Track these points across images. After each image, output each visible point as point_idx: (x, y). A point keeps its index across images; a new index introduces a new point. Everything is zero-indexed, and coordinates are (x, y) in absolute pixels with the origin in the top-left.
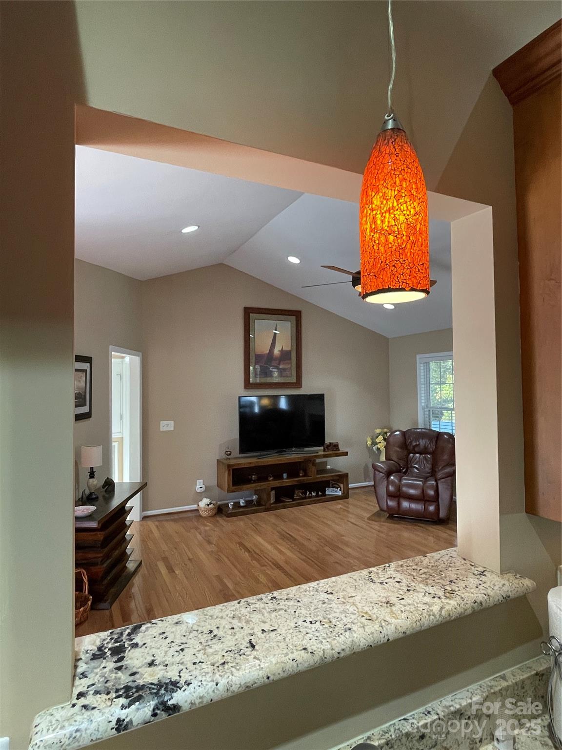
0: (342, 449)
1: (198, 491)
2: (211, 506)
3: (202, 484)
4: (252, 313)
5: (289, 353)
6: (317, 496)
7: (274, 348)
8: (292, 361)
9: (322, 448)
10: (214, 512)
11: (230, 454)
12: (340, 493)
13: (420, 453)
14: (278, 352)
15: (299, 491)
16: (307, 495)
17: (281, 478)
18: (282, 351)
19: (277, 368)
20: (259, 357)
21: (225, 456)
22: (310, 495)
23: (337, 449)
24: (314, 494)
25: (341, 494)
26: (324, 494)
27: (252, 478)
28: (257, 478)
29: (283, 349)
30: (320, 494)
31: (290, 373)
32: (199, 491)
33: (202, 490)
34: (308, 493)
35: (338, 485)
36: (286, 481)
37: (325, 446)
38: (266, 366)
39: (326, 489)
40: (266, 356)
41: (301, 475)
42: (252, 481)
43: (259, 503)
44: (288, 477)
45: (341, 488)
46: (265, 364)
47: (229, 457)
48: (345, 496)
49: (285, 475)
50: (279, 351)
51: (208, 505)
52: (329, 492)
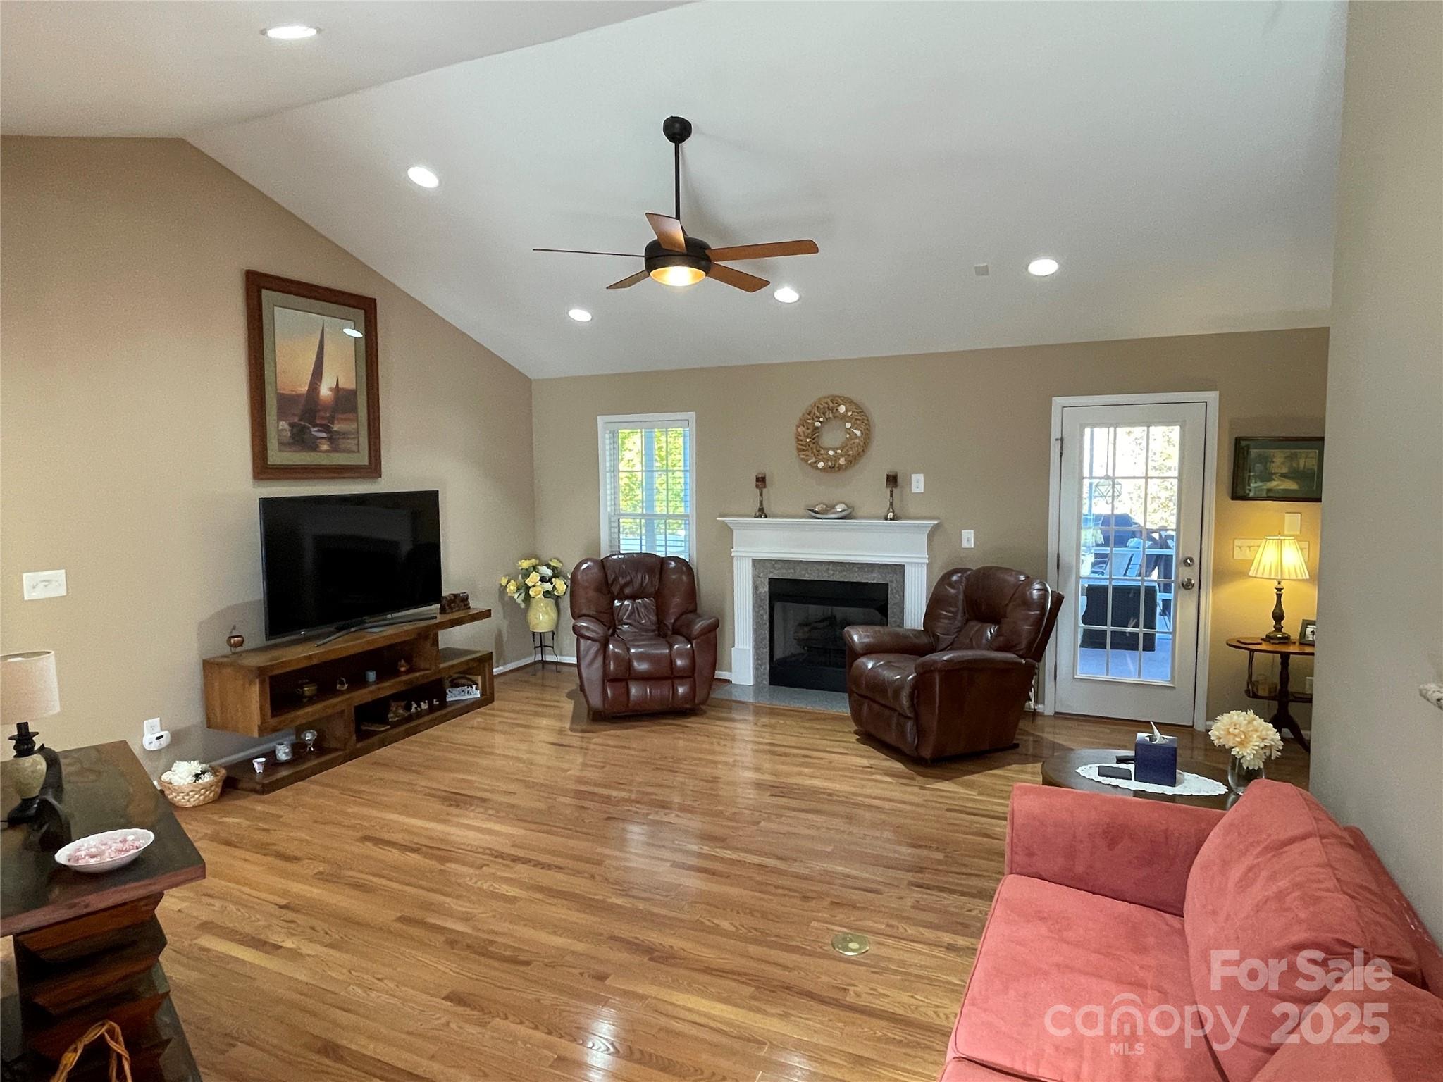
0: (476, 605)
1: (153, 748)
2: (207, 778)
3: (158, 728)
4: (267, 289)
5: (353, 394)
6: (432, 709)
7: (321, 382)
8: (360, 414)
9: (438, 606)
10: (219, 790)
11: (241, 643)
12: (477, 695)
13: (633, 597)
14: (329, 393)
15: (399, 703)
16: (413, 710)
17: (363, 683)
18: (337, 390)
19: (326, 428)
20: (286, 402)
21: (227, 650)
22: (419, 709)
23: (465, 605)
24: (424, 706)
25: (479, 696)
26: (443, 704)
27: (303, 693)
28: (315, 692)
29: (340, 386)
30: (436, 703)
31: (356, 442)
32: (155, 746)
33: (164, 742)
34: (415, 706)
35: (469, 679)
36: (374, 688)
37: (444, 601)
38: (302, 423)
39: (447, 692)
40: (303, 401)
41: (403, 669)
42: (305, 700)
43: (321, 747)
44: (380, 679)
45: (477, 684)
46: (300, 420)
47: (239, 649)
48: (487, 699)
49: (372, 676)
50: (331, 389)
51: (197, 776)
52: (453, 696)
